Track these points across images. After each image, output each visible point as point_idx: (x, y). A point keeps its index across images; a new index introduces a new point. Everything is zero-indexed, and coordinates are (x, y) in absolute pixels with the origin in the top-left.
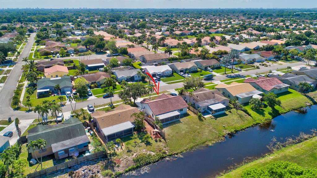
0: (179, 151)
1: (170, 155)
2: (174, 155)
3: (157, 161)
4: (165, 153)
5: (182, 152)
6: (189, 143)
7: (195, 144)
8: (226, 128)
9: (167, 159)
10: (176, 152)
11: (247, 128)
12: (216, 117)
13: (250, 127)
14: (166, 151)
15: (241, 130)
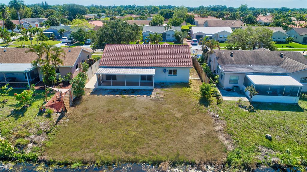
14: (30, 145)
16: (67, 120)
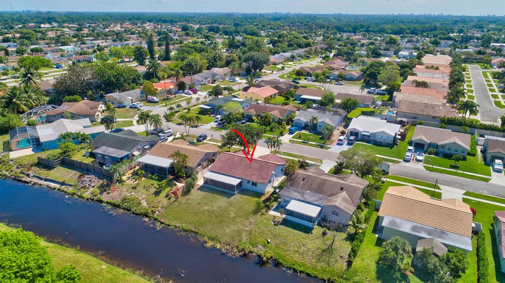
0: (167, 222)
1: (155, 219)
2: (159, 221)
3: (137, 214)
4: (153, 212)
5: (169, 225)
6: (190, 223)
7: (196, 230)
8: (269, 245)
9: (147, 219)
10: (162, 221)
11: (308, 274)
12: (285, 222)
13: (316, 277)
14: (157, 212)
15: (290, 268)
16: (177, 204)
